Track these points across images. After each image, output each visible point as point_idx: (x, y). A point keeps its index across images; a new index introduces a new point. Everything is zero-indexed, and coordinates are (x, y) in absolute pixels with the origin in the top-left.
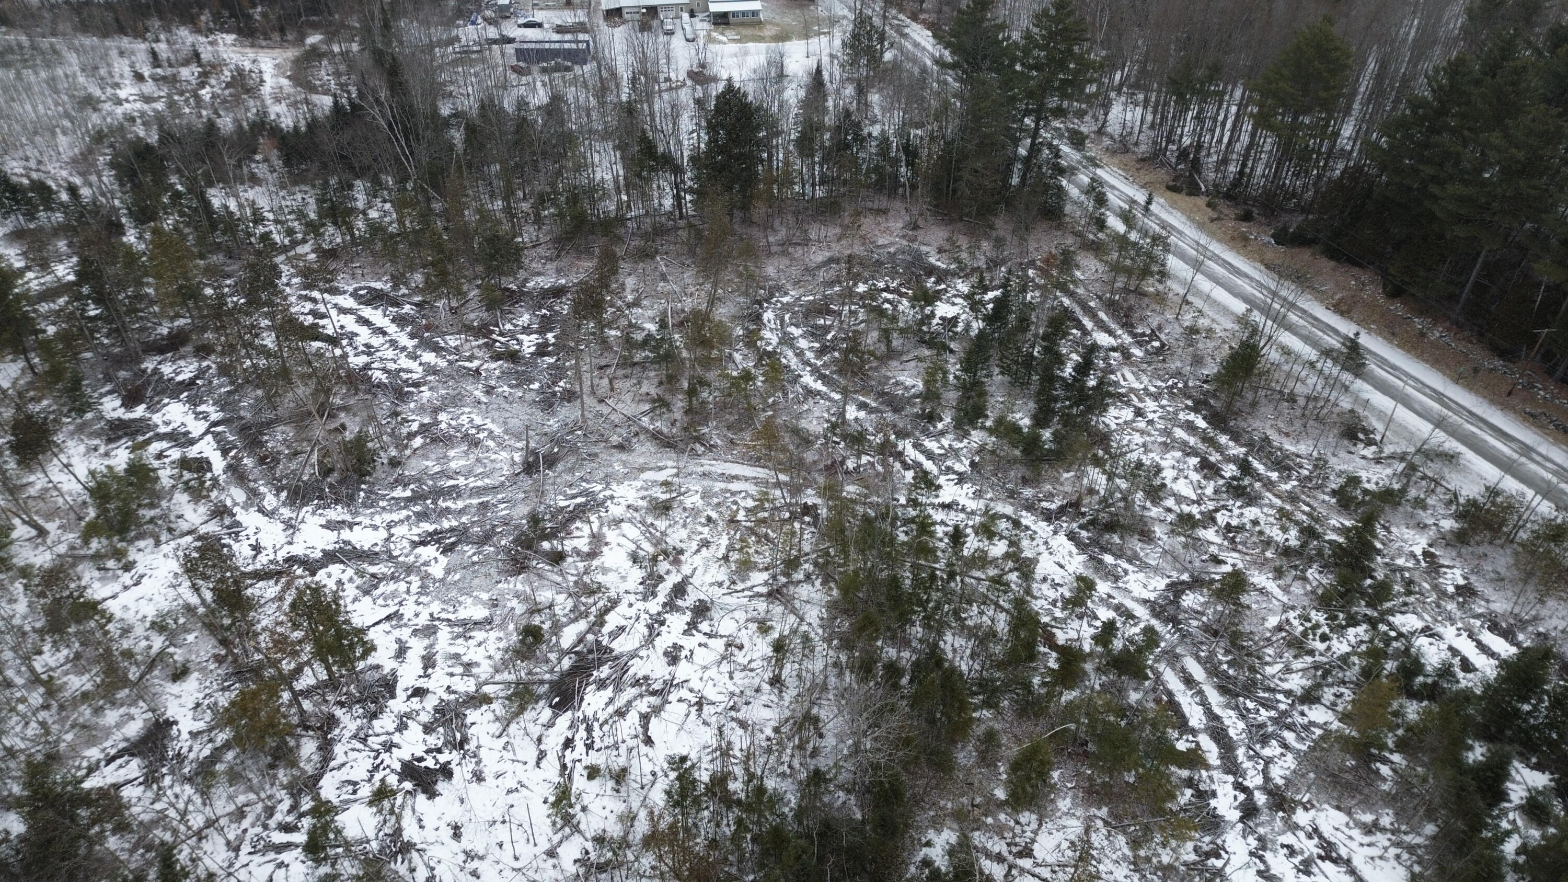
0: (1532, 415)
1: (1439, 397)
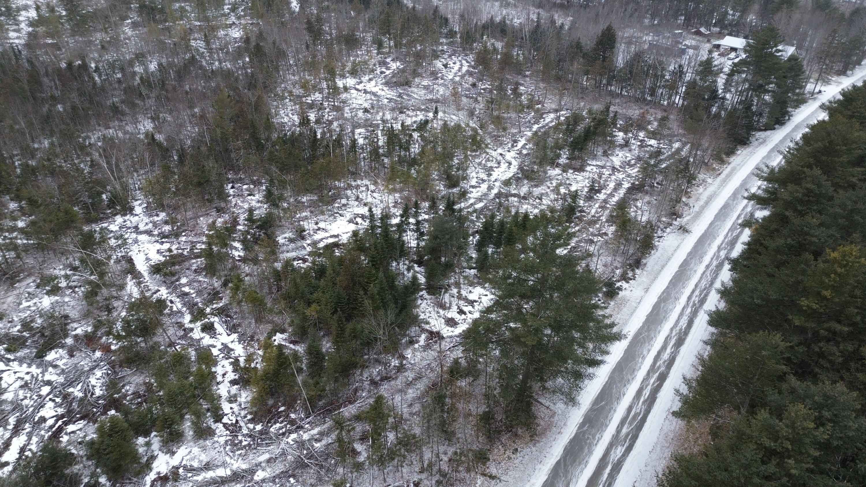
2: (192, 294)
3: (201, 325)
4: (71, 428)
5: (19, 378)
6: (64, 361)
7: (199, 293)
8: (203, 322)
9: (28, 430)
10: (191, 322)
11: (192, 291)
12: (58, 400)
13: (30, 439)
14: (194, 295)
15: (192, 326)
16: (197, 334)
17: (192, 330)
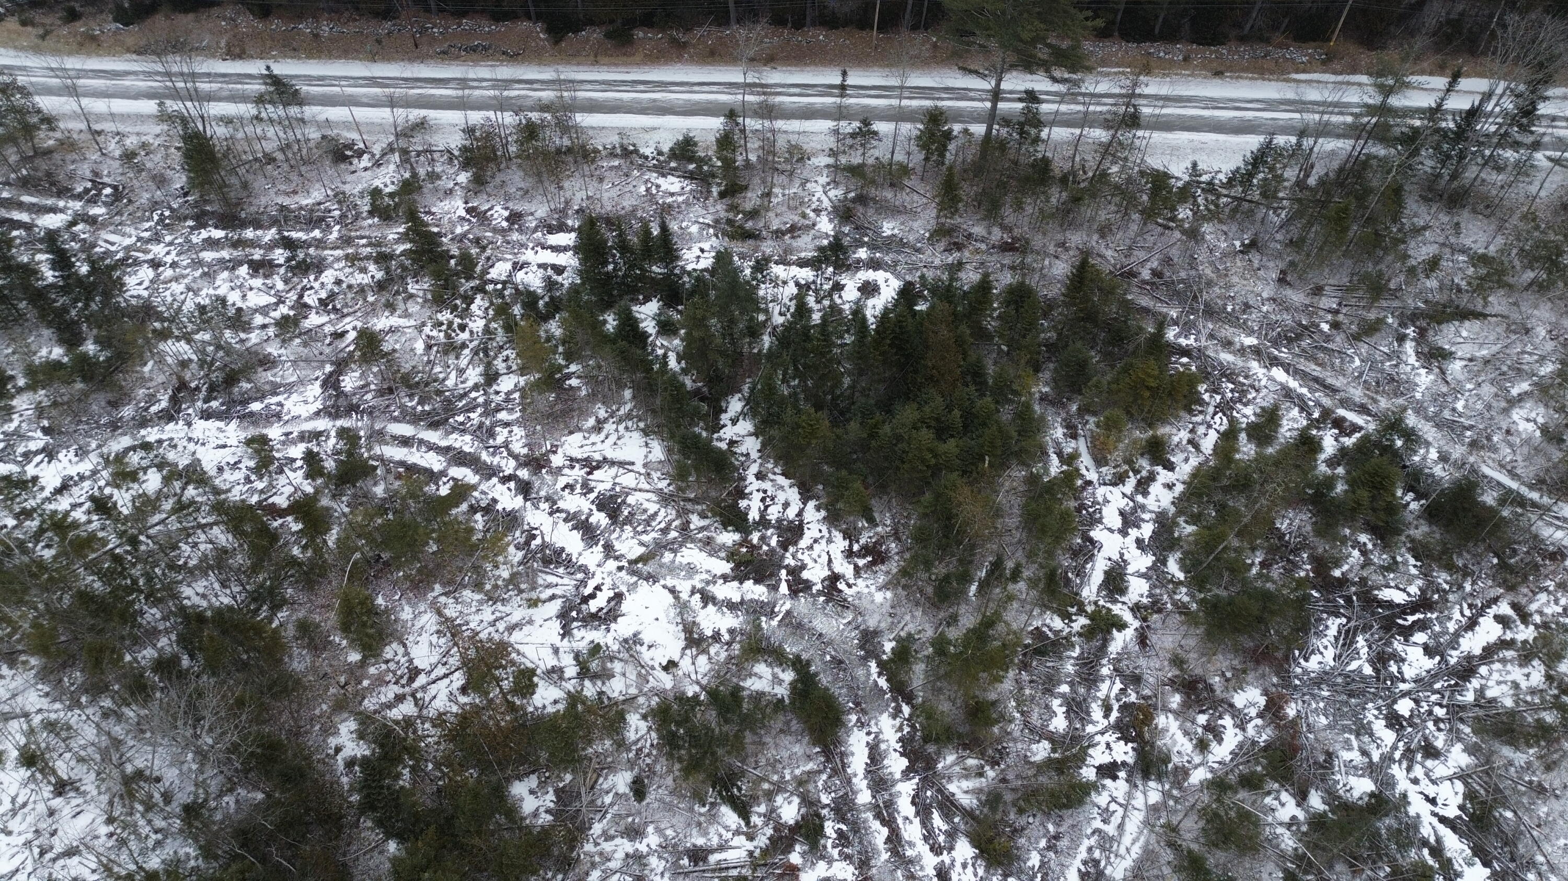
0: (444, 53)
1: (373, 81)
2: (1063, 695)
3: (1115, 601)
4: (1399, 597)
5: (1434, 782)
6: (1346, 755)
7: (1049, 685)
8: (1109, 605)
9: (1455, 653)
10: (1122, 626)
11: (1056, 703)
12: (1393, 668)
13: (1457, 635)
14: (1064, 688)
15: (1127, 616)
16: (1138, 589)
17: (1136, 609)
